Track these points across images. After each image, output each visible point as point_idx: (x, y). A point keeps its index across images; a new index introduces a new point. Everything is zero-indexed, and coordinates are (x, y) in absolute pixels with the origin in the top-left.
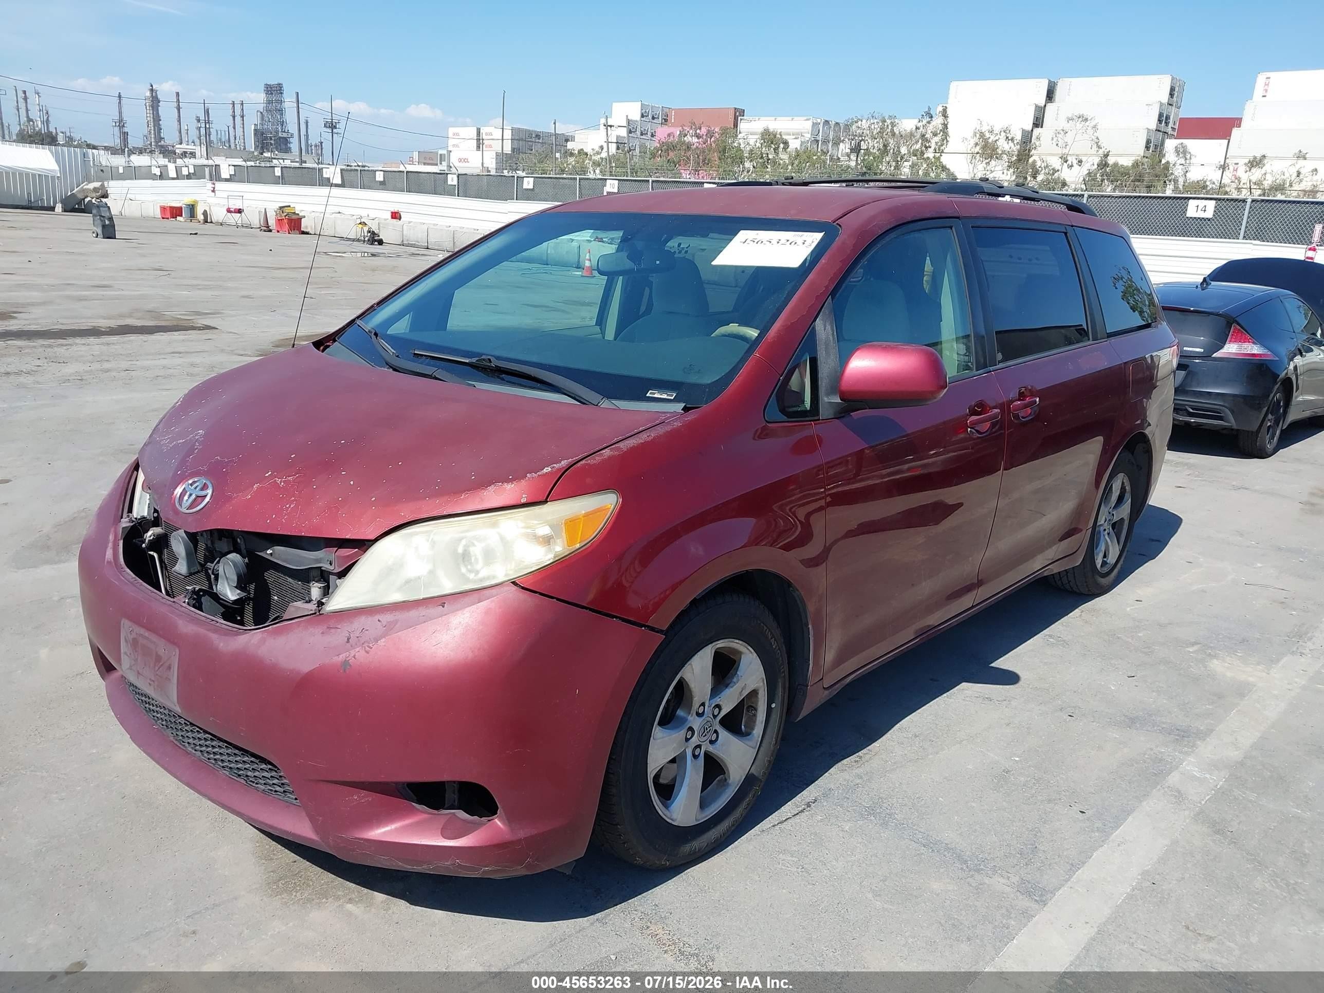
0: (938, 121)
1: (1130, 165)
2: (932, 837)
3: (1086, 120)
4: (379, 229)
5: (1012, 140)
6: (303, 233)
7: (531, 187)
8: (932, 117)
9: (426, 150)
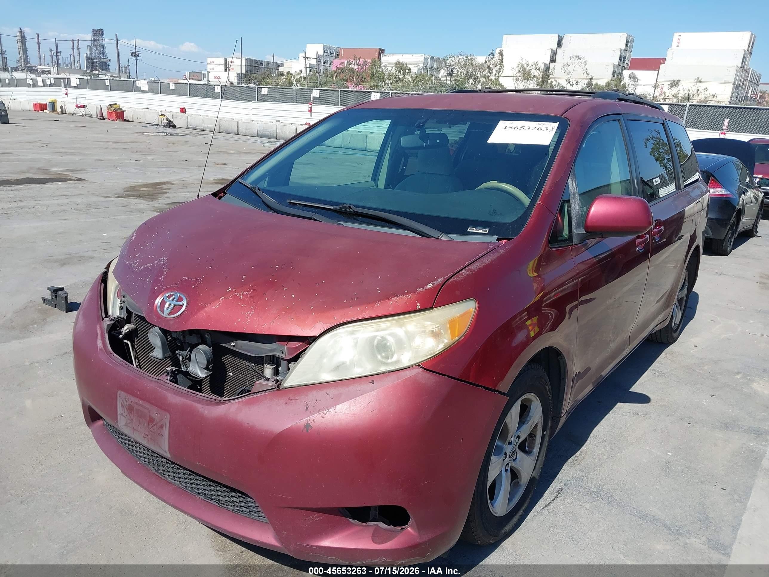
0: (497, 58)
1: (604, 84)
2: (642, 511)
3: (580, 59)
4: (173, 119)
5: (539, 69)
6: (125, 120)
7: (266, 93)
8: (494, 56)
9: (194, 71)
